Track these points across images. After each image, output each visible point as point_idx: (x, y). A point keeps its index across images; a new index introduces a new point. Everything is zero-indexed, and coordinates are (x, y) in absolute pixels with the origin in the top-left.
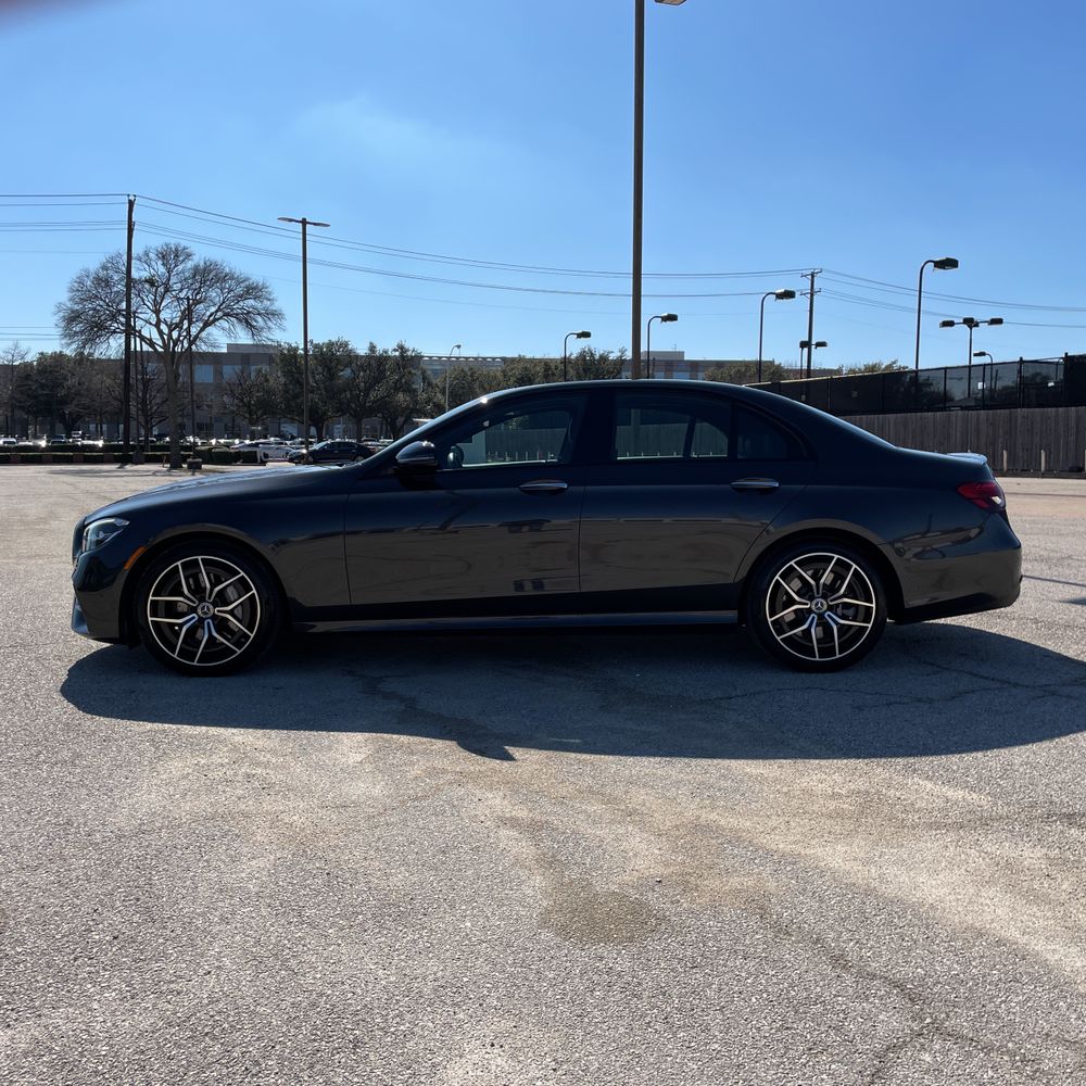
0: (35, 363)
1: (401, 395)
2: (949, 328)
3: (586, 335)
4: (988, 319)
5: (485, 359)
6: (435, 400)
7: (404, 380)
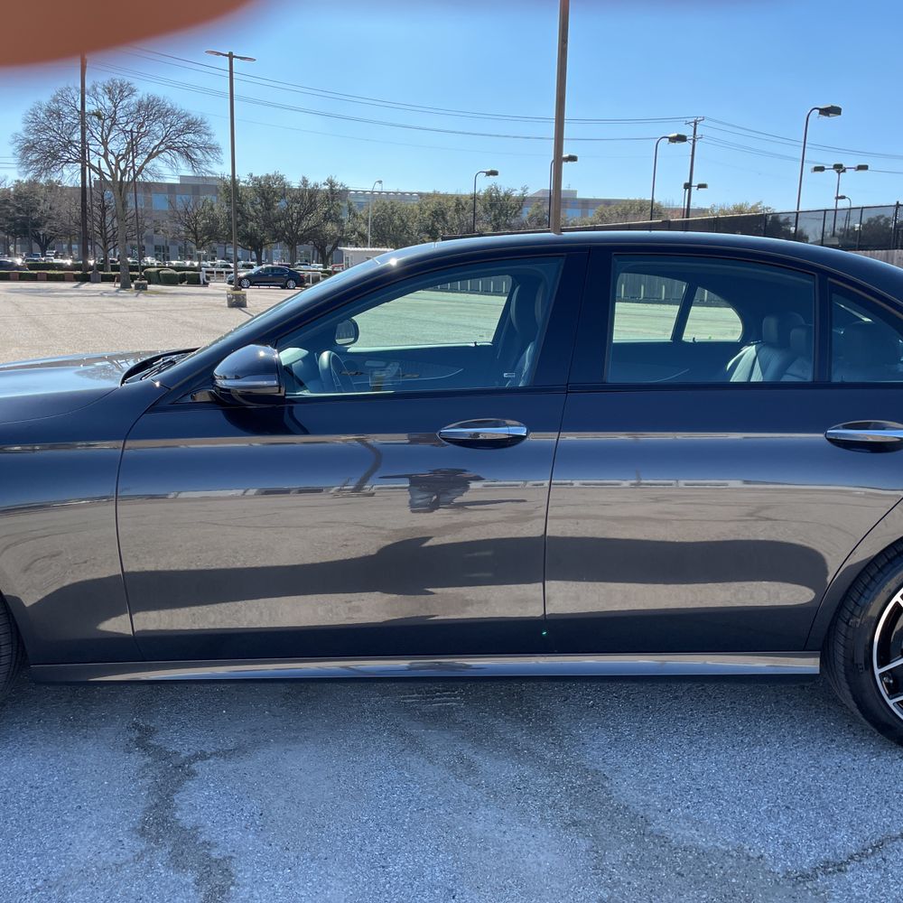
0: (12, 189)
1: (329, 225)
2: (819, 172)
3: (494, 173)
4: (856, 166)
5: (403, 194)
6: (359, 230)
7: (332, 212)
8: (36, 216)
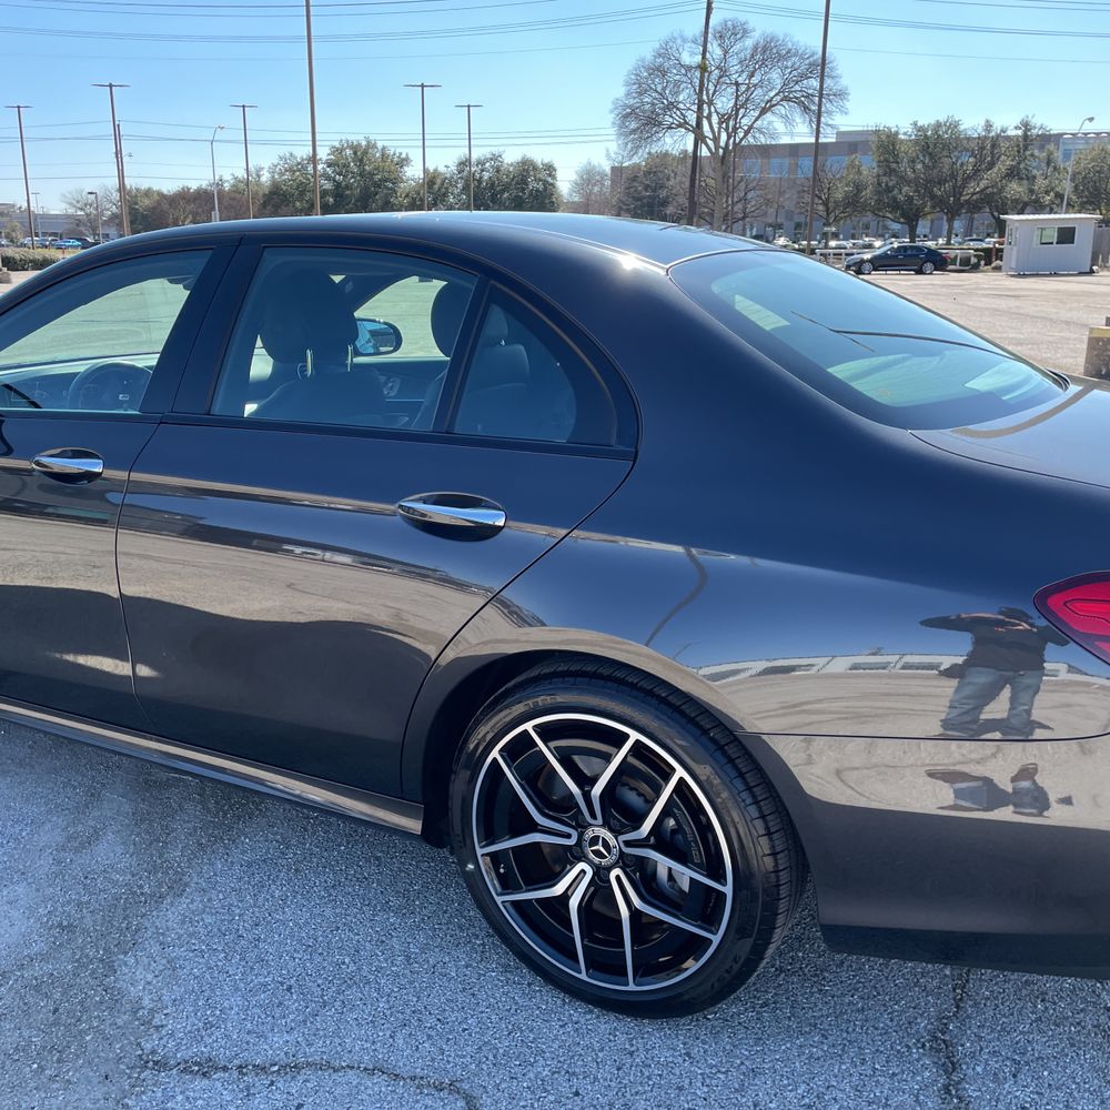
0: (643, 163)
1: (1014, 184)
7: (1022, 166)
8: (663, 194)
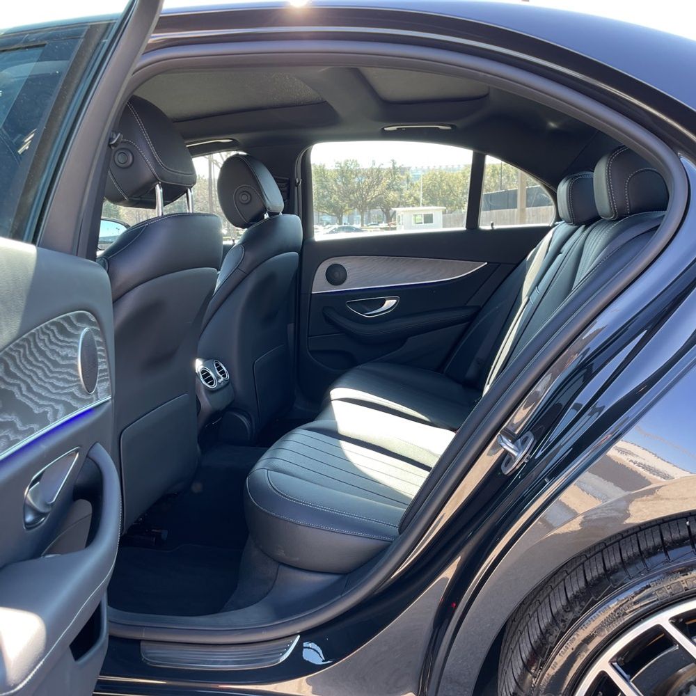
6: (415, 195)
7: (394, 183)
